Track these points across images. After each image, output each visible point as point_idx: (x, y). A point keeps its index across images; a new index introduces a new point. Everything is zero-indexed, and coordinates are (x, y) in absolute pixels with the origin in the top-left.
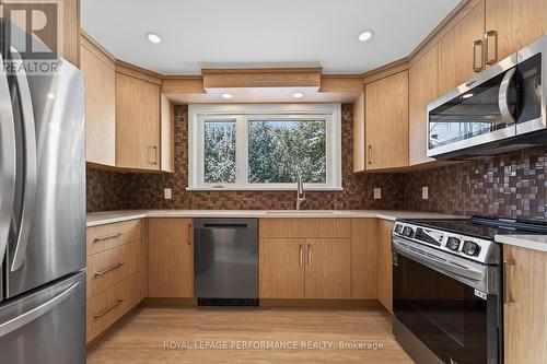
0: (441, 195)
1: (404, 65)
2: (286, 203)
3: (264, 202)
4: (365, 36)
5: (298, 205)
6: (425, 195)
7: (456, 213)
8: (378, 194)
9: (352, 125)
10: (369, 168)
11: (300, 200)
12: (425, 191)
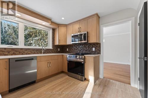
0: (70, 50)
1: (66, 26)
2: (38, 52)
3: (31, 52)
4: (63, 18)
5: (42, 53)
6: (67, 50)
7: (73, 53)
8: (59, 50)
9: (54, 34)
10: (59, 44)
11: (42, 51)
12: (67, 49)
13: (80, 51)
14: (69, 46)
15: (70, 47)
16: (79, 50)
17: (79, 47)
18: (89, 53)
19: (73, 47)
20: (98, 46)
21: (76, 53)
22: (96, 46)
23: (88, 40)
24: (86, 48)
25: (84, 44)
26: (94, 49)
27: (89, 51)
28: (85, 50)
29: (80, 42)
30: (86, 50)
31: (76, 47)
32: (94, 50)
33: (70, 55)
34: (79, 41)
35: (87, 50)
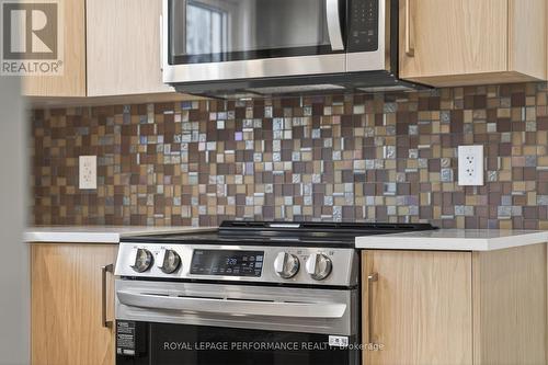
6: (89, 180)
12: (87, 167)
13: (285, 186)
14: (117, 121)
15: (127, 131)
16: (264, 177)
17: (265, 132)
18: (408, 213)
19: (169, 130)
21: (226, 223)
22: (504, 125)
23: (405, 47)
24: (369, 151)
25: (337, 96)
26: (470, 165)
27: (410, 188)
28: (348, 175)
29: (254, 68)
30: (372, 182)
31: (224, 137)
32: (479, 181)
33: (158, 251)
34: (236, 56)
35: (381, 175)
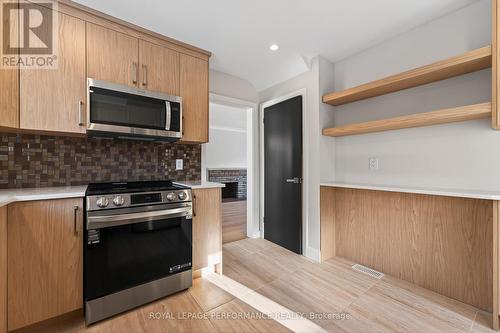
13: (116, 170)
17: (106, 151)
20: (194, 152)
22: (187, 155)
24: (149, 160)
26: (182, 165)
28: (141, 167)
31: (85, 152)
32: (181, 168)
35: (153, 167)
